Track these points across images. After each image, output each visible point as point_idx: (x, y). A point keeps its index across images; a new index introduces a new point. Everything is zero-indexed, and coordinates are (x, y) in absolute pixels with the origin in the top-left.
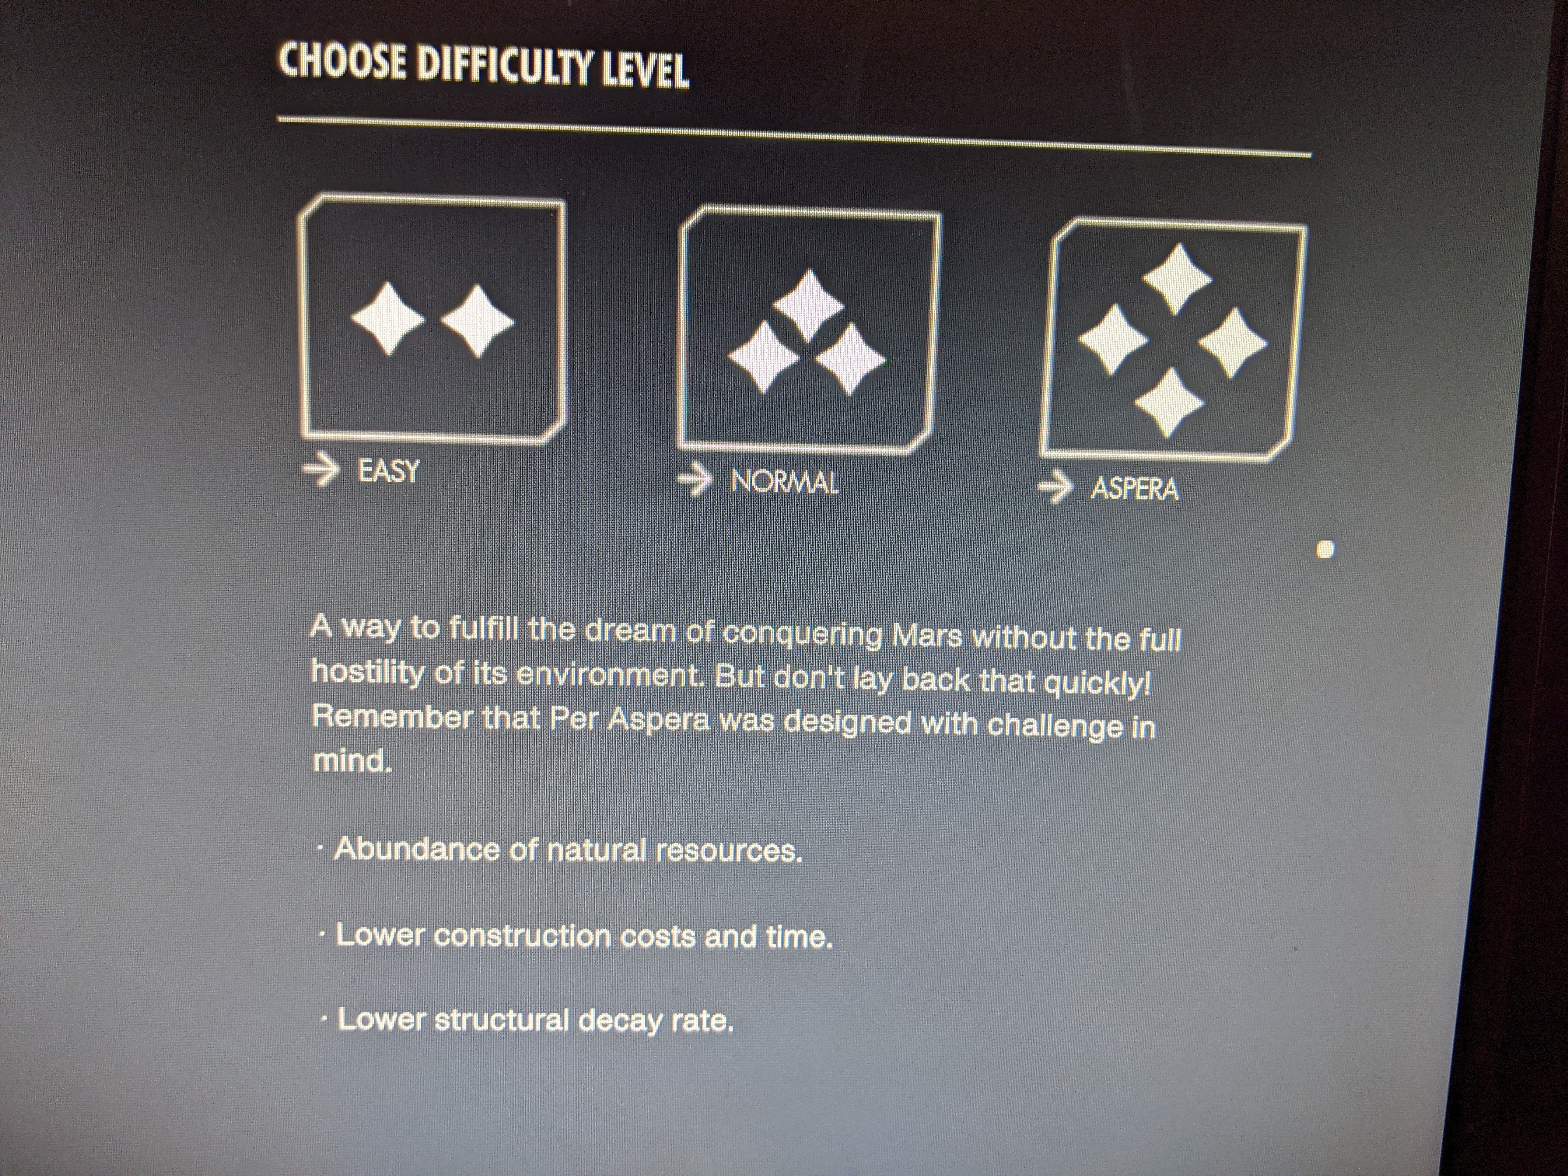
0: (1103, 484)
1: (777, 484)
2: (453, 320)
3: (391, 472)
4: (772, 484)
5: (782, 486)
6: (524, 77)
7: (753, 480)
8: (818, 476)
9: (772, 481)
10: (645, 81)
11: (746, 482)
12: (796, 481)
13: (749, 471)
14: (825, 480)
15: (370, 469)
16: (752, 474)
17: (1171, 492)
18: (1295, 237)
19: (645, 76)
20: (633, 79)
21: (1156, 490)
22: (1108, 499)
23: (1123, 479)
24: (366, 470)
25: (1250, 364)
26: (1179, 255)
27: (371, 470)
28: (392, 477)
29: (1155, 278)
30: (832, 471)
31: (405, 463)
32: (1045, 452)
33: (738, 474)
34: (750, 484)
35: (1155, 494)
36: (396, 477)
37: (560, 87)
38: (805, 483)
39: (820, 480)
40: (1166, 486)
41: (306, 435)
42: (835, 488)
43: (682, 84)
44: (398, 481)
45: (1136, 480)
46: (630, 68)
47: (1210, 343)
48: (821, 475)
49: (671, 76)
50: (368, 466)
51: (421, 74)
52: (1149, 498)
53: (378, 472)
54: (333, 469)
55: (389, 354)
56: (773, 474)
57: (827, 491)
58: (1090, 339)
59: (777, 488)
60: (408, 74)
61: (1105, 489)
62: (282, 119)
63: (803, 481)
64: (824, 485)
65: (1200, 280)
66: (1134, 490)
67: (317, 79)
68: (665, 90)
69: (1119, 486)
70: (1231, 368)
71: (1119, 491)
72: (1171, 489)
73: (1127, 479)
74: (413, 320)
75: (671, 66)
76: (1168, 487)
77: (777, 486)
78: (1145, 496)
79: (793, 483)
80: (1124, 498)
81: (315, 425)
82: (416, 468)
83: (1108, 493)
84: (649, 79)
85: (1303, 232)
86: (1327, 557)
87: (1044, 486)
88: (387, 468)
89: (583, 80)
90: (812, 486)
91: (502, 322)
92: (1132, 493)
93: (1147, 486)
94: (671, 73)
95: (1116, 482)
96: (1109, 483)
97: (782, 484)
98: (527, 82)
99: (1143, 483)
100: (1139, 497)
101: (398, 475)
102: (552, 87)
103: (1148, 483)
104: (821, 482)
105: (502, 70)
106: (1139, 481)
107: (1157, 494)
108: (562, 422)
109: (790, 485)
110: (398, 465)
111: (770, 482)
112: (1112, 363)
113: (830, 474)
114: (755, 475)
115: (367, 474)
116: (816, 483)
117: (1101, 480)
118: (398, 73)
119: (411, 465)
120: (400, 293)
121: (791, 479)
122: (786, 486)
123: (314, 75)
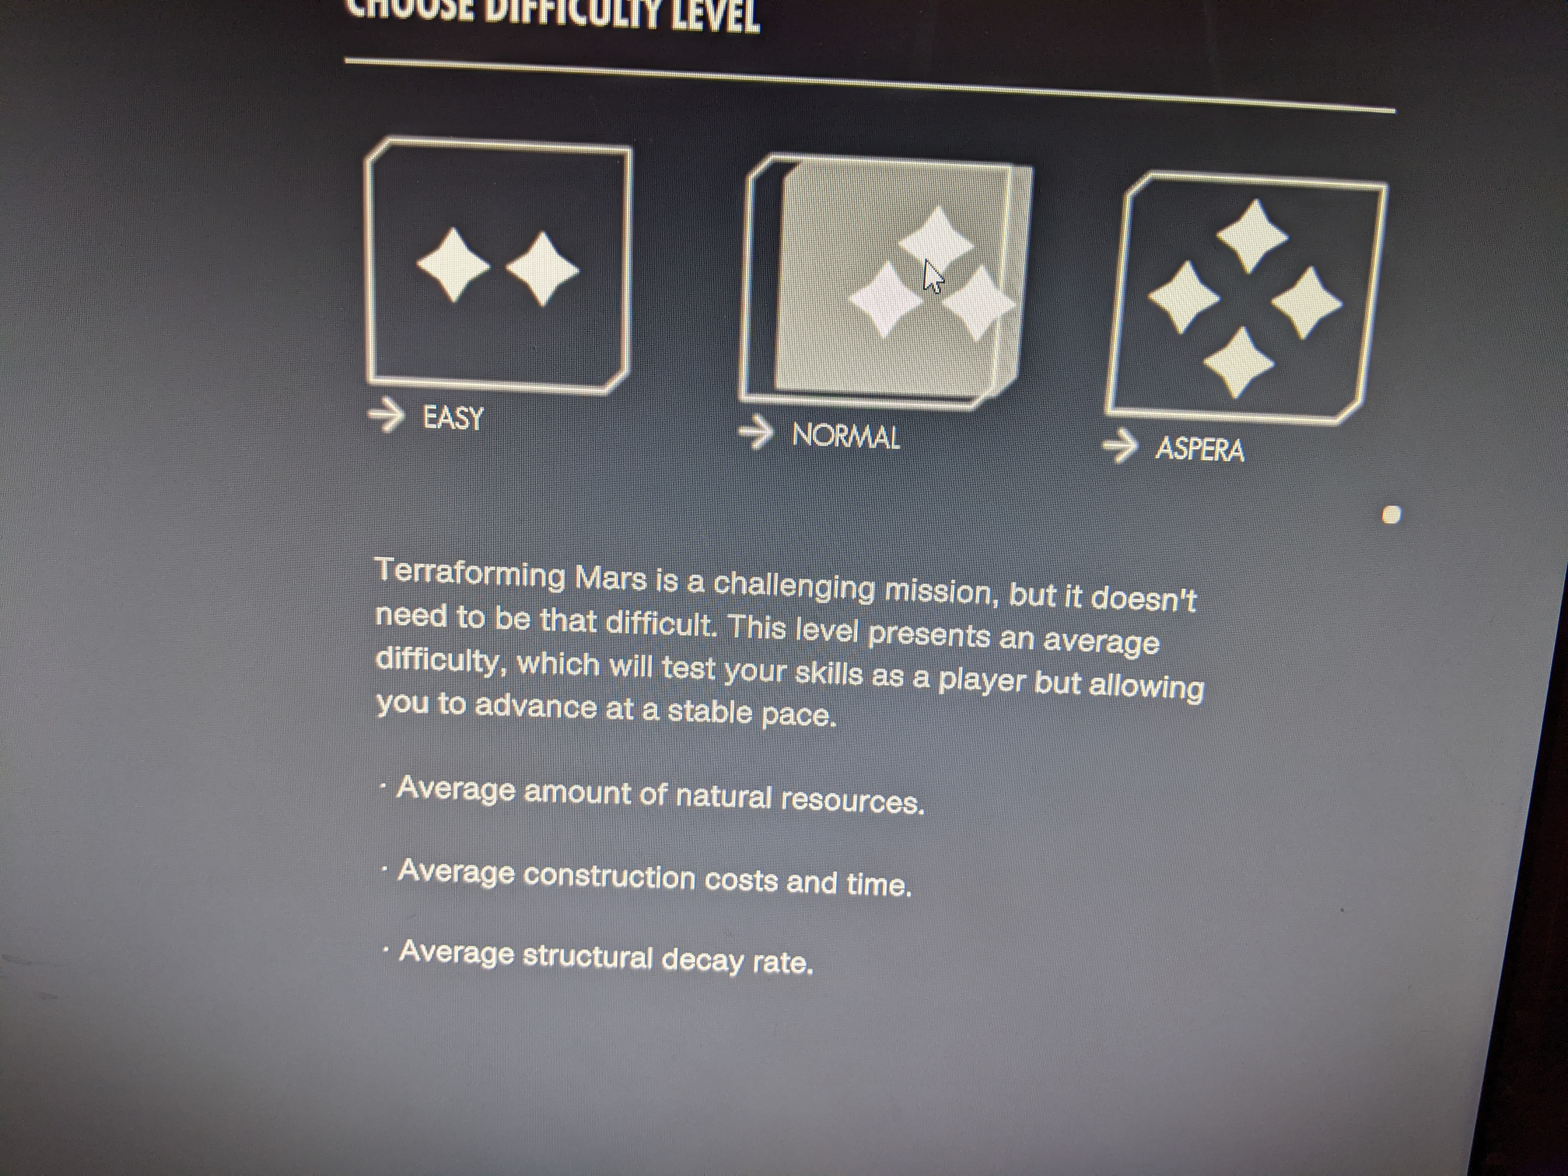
0: (1168, 444)
1: (838, 439)
2: (519, 268)
3: (455, 419)
4: (833, 438)
5: (843, 441)
6: (592, 20)
7: (814, 434)
8: (880, 431)
9: (833, 435)
10: (715, 26)
11: (807, 436)
12: (857, 436)
13: (810, 425)
14: (887, 435)
15: (434, 416)
16: (813, 427)
17: (1237, 453)
18: (1376, 194)
19: (715, 20)
20: (703, 23)
21: (1221, 451)
22: (1173, 459)
23: (1189, 439)
24: (430, 417)
25: (1324, 325)
26: (1255, 211)
27: (436, 417)
28: (456, 424)
29: (1229, 235)
30: (894, 426)
31: (469, 410)
32: (1110, 410)
33: (799, 428)
34: (810, 437)
35: (1220, 455)
36: (460, 424)
37: (629, 30)
38: (866, 438)
39: (881, 435)
40: (1232, 448)
41: (371, 380)
42: (896, 444)
43: (753, 28)
44: (462, 429)
45: (1202, 440)
46: (700, 12)
47: (1283, 302)
48: (882, 430)
49: (741, 21)
50: (433, 413)
51: (489, 15)
52: (1214, 459)
53: (442, 419)
54: (398, 415)
55: (454, 301)
56: (834, 428)
57: (888, 447)
58: (1161, 297)
59: (838, 442)
60: (476, 16)
61: (1170, 449)
62: (348, 61)
63: (864, 436)
64: (885, 440)
65: (1276, 237)
66: (1200, 450)
67: (385, 20)
68: (735, 35)
69: (1184, 446)
70: (1304, 329)
71: (1185, 452)
72: (1237, 451)
73: (1193, 439)
74: (478, 266)
75: (741, 10)
76: (1234, 448)
77: (838, 440)
78: (1210, 457)
79: (854, 438)
80: (1189, 459)
81: (381, 371)
82: (480, 415)
83: (1173, 453)
84: (719, 23)
85: (1384, 190)
86: (1393, 523)
87: (1109, 445)
88: (451, 415)
89: (652, 23)
90: (873, 441)
91: (567, 270)
92: (1197, 453)
93: (1213, 447)
94: (741, 17)
95: (1182, 443)
96: (1175, 443)
97: (843, 439)
98: (595, 25)
99: (1209, 444)
100: (1204, 458)
101: (462, 423)
102: (621, 30)
103: (1213, 444)
104: (882, 437)
105: (570, 13)
106: (1205, 442)
107: (1223, 455)
108: (625, 372)
109: (851, 439)
110: (462, 412)
111: (831, 436)
112: (1182, 322)
113: (892, 429)
114: (816, 429)
115: (432, 421)
116: (878, 438)
117: (1166, 440)
118: (465, 14)
119: (474, 413)
120: (466, 240)
121: (852, 434)
122: (847, 441)
123: (381, 15)
